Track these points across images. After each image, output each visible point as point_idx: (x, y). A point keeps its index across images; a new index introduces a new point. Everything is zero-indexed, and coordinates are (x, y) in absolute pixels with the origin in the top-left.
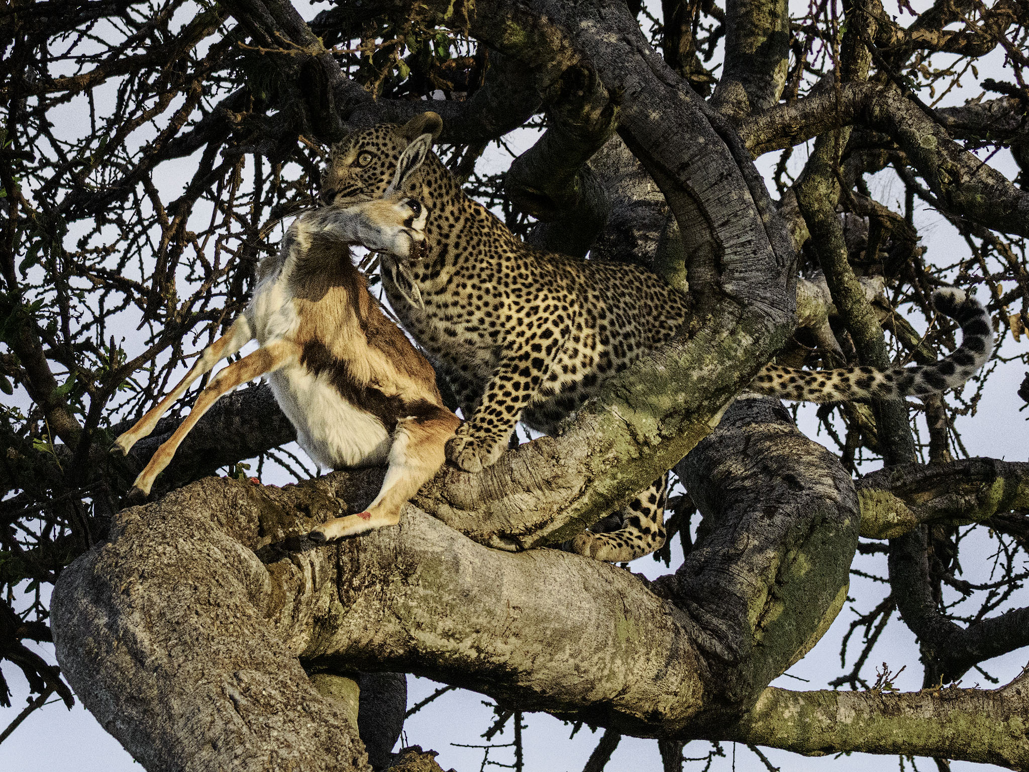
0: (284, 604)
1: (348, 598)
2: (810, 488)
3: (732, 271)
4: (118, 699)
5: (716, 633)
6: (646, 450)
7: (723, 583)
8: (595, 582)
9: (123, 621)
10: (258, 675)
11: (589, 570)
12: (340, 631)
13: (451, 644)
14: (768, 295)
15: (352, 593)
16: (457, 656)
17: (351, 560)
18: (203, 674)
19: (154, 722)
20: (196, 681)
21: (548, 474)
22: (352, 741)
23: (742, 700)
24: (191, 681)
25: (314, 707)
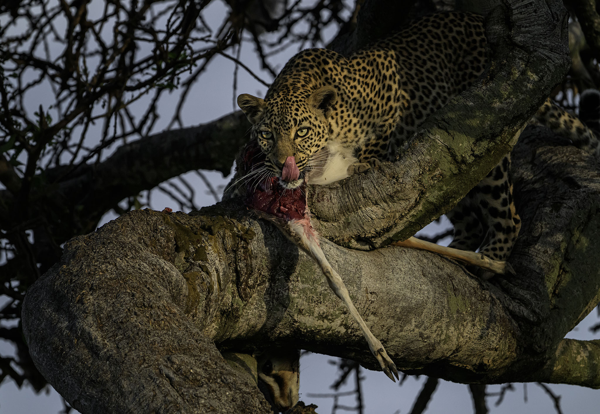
0: (198, 302)
1: (246, 295)
2: (585, 187)
3: (519, 27)
4: (81, 383)
5: (522, 301)
6: (463, 167)
7: (525, 263)
8: (431, 269)
9: (80, 324)
10: (186, 358)
11: (425, 261)
12: (241, 320)
13: (326, 324)
14: (548, 43)
15: (248, 290)
16: (330, 332)
17: (246, 266)
18: (144, 360)
19: (111, 398)
20: (140, 366)
21: (391, 190)
22: (261, 403)
23: (545, 351)
24: (136, 366)
25: (231, 379)
